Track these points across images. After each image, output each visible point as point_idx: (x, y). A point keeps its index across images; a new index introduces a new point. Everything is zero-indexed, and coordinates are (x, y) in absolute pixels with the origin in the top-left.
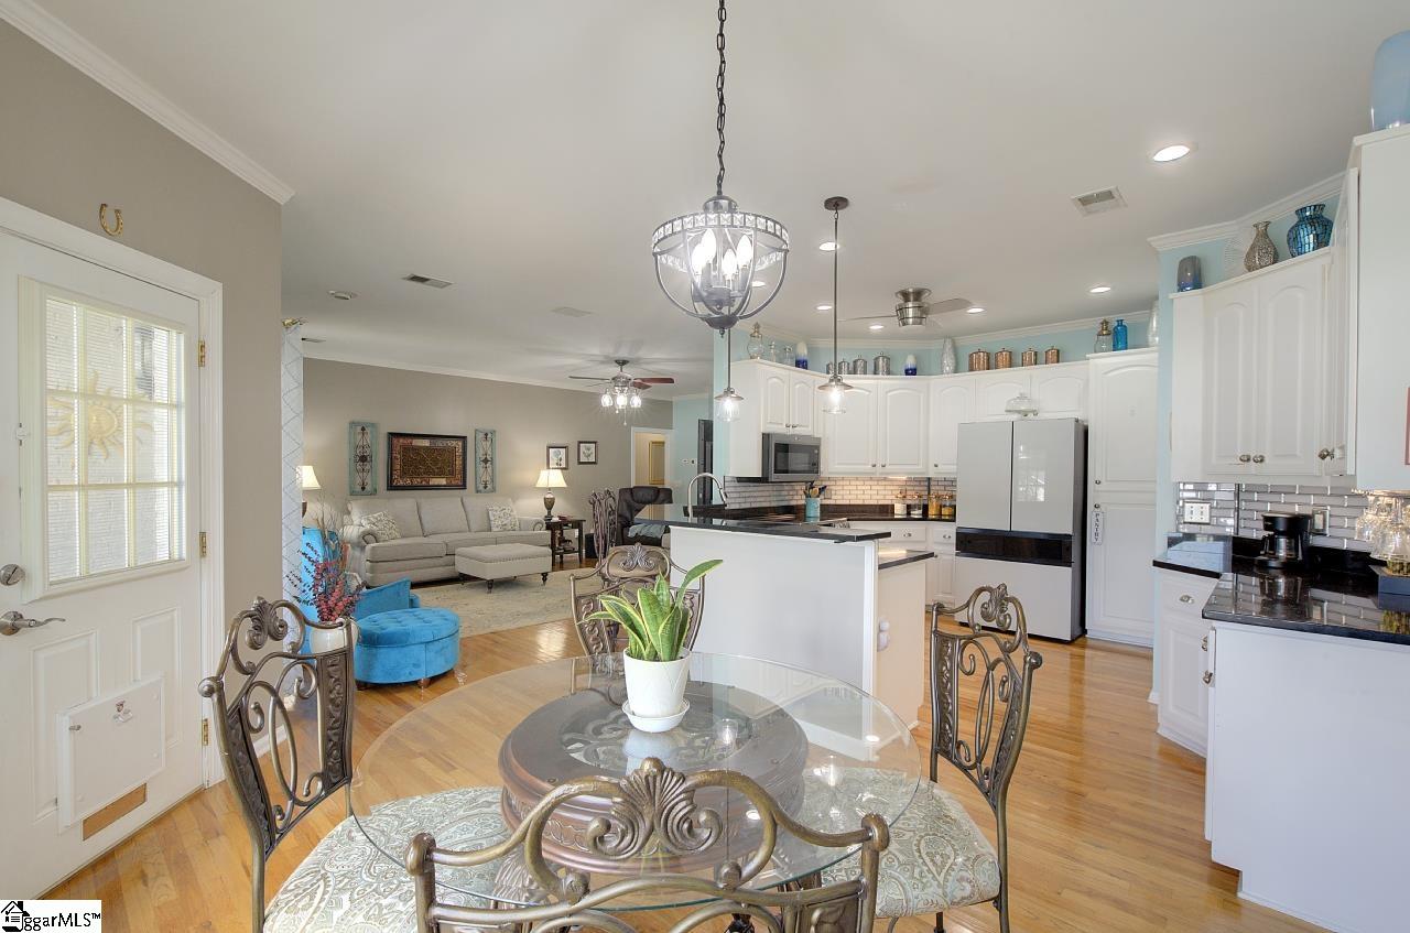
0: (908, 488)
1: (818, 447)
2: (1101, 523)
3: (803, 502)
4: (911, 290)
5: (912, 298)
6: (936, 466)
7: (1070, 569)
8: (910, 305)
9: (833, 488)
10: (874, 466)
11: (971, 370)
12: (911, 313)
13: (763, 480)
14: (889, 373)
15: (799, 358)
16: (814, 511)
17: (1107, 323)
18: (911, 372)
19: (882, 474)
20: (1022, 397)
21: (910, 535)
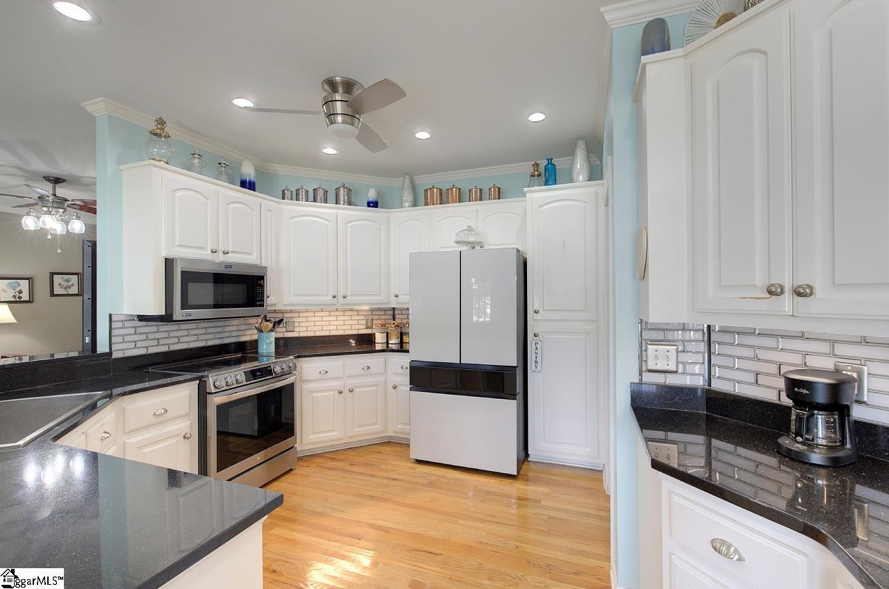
0: (374, 317)
1: (262, 278)
2: (539, 351)
3: (255, 337)
4: (338, 79)
5: (340, 90)
6: (397, 296)
7: (515, 401)
8: (338, 97)
9: (295, 320)
10: (334, 297)
11: (426, 204)
12: (339, 107)
13: (167, 318)
14: (350, 204)
15: (244, 178)
16: (267, 346)
17: (538, 165)
18: (374, 204)
19: (343, 304)
20: (470, 229)
21: (369, 368)
